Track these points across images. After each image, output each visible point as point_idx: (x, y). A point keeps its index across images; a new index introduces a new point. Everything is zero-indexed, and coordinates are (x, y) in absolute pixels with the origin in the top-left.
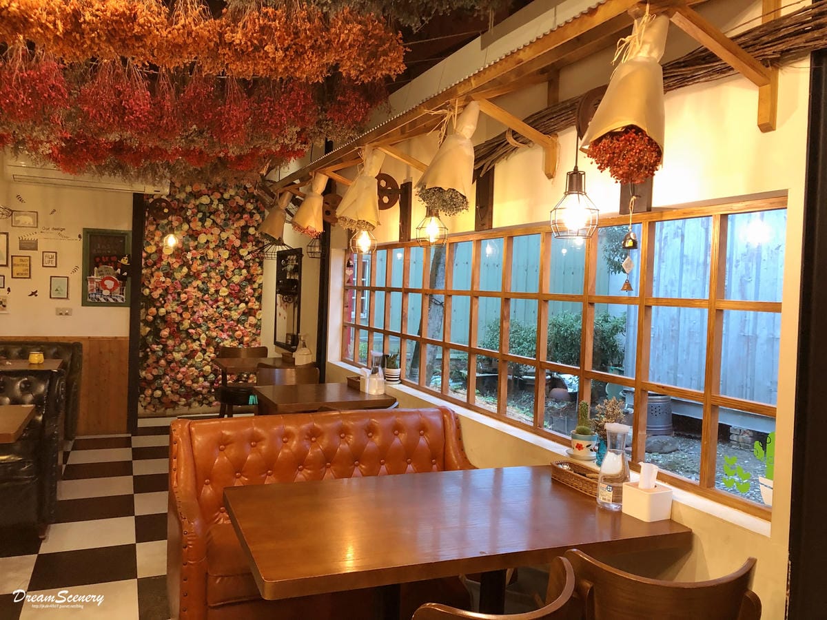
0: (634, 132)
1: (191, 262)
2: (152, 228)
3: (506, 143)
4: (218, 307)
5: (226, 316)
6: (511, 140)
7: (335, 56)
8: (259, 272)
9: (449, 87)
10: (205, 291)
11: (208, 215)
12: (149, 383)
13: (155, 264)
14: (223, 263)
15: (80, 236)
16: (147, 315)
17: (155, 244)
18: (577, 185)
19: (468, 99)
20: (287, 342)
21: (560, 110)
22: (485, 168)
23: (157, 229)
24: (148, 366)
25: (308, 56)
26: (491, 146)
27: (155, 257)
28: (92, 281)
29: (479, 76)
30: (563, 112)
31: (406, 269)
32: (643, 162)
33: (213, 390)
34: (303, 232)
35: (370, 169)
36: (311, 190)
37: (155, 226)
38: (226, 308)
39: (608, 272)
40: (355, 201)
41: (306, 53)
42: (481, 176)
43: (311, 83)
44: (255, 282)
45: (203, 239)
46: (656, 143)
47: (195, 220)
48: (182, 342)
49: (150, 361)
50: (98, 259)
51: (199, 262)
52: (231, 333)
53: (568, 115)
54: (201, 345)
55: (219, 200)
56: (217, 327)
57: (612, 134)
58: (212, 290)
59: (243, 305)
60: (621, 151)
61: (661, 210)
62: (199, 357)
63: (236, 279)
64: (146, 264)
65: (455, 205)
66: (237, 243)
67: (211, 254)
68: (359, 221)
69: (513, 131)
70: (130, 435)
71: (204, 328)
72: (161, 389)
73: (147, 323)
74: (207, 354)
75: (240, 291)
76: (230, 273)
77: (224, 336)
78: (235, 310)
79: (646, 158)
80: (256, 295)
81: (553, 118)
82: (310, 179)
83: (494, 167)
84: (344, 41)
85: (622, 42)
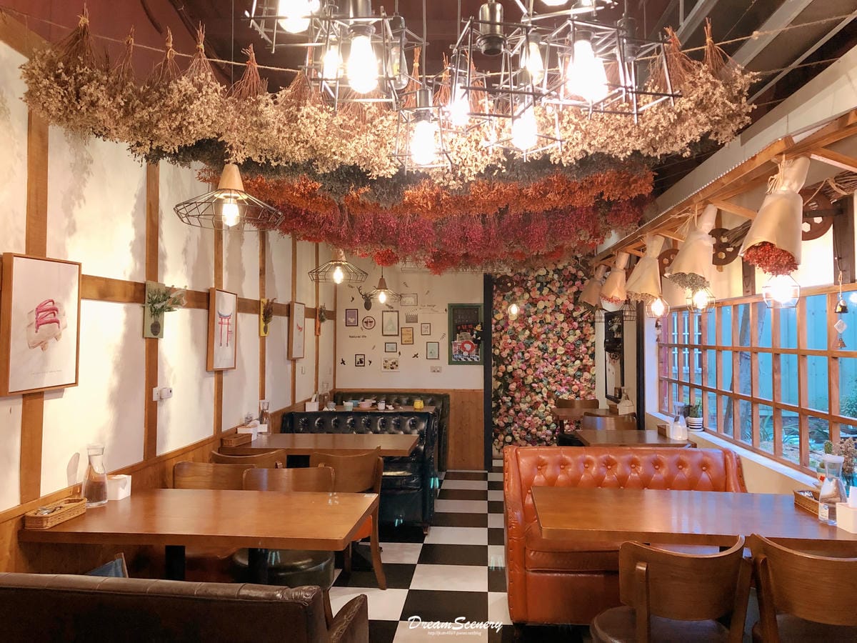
0: (767, 246)
1: (532, 326)
2: (500, 299)
4: (556, 364)
5: (563, 371)
7: (597, 190)
8: (592, 332)
10: (545, 350)
11: (545, 284)
12: (502, 430)
13: (503, 328)
14: (559, 326)
15: (446, 310)
16: (498, 371)
17: (503, 312)
19: (706, 203)
20: (615, 395)
23: (504, 299)
24: (500, 414)
25: (578, 194)
27: (502, 323)
28: (455, 344)
33: (555, 438)
34: (609, 301)
35: (651, 252)
37: (502, 297)
38: (563, 365)
41: (576, 192)
43: (585, 207)
44: (588, 341)
45: (541, 305)
46: (786, 251)
47: (534, 290)
48: (527, 394)
49: (501, 411)
50: (459, 328)
51: (539, 325)
52: (568, 387)
54: (543, 398)
55: (554, 271)
56: (556, 382)
58: (551, 349)
59: (578, 362)
62: (542, 407)
63: (571, 339)
64: (496, 329)
66: (571, 307)
67: (549, 318)
70: (487, 472)
71: (545, 382)
72: (511, 435)
73: (498, 378)
74: (549, 405)
75: (575, 349)
76: (565, 334)
77: (563, 389)
78: (571, 366)
80: (590, 352)
84: (601, 182)
85: (772, 179)
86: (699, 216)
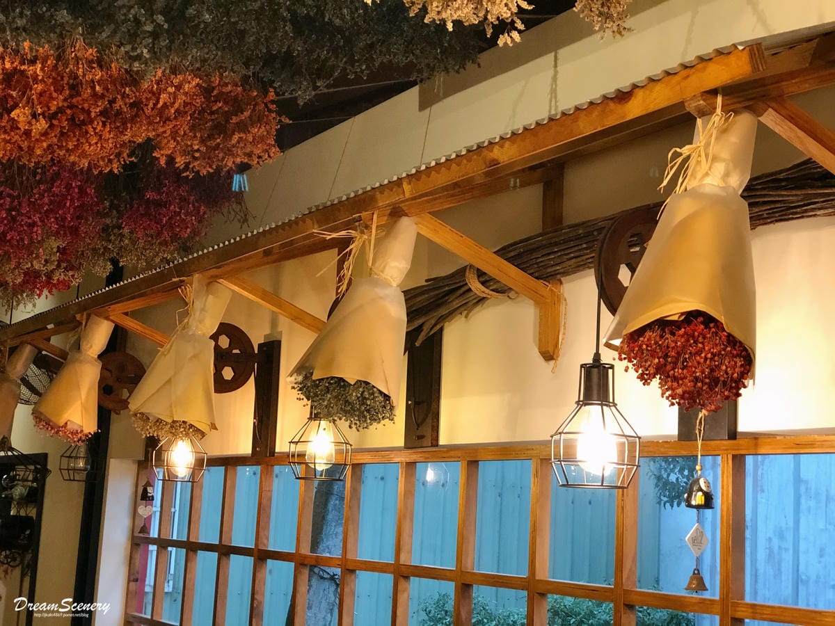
0: (702, 323)
3: (465, 288)
6: (475, 285)
7: (147, 130)
9: (360, 192)
18: (599, 390)
19: (396, 213)
21: (565, 242)
22: (426, 329)
25: (95, 129)
26: (437, 292)
29: (418, 180)
30: (572, 244)
31: (263, 510)
32: (721, 374)
34: (57, 432)
35: (201, 322)
36: (77, 346)
39: (659, 503)
40: (169, 381)
41: (91, 122)
42: (417, 344)
43: (96, 173)
46: (740, 342)
53: (580, 250)
57: (662, 324)
60: (679, 354)
61: (755, 438)
65: (368, 411)
68: (174, 422)
69: (478, 269)
79: (724, 368)
81: (553, 253)
82: (77, 327)
83: (441, 330)
84: (165, 106)
85: (677, 155)
86: (379, 242)
